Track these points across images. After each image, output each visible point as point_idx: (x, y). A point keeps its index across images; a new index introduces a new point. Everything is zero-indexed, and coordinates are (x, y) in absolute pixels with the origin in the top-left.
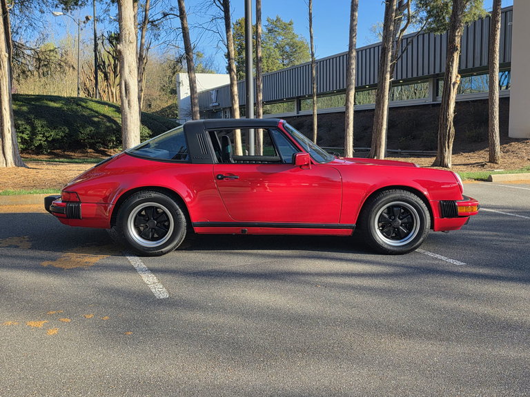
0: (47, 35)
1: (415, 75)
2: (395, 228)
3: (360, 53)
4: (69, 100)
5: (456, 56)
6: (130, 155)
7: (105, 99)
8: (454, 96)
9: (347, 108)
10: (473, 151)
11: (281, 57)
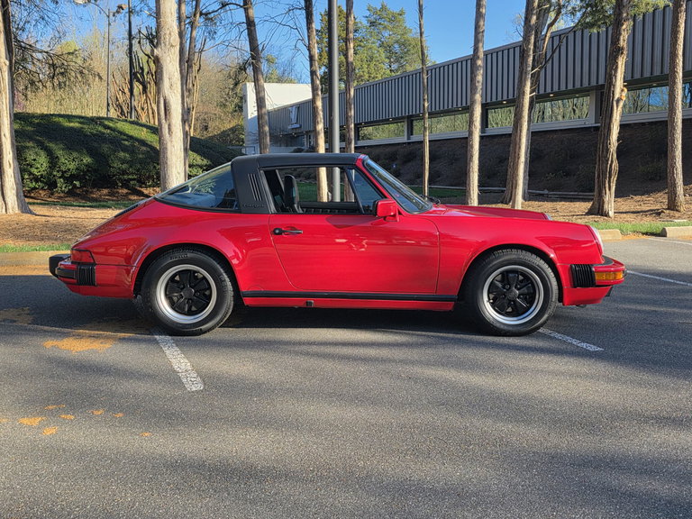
0: (64, 34)
1: (570, 87)
2: (510, 301)
3: (489, 56)
4: (93, 120)
5: (621, 62)
6: (160, 201)
7: (144, 120)
8: (618, 118)
9: (471, 133)
10: (647, 192)
11: (387, 60)
